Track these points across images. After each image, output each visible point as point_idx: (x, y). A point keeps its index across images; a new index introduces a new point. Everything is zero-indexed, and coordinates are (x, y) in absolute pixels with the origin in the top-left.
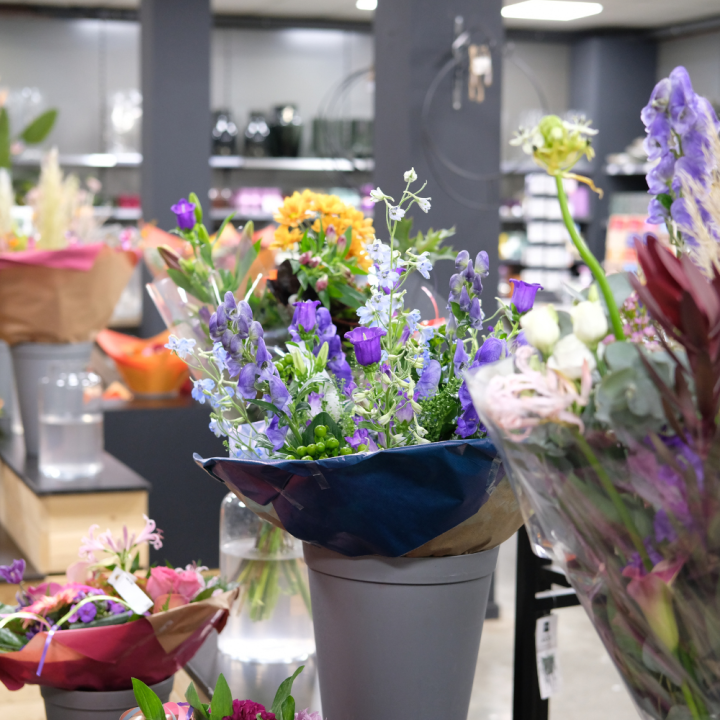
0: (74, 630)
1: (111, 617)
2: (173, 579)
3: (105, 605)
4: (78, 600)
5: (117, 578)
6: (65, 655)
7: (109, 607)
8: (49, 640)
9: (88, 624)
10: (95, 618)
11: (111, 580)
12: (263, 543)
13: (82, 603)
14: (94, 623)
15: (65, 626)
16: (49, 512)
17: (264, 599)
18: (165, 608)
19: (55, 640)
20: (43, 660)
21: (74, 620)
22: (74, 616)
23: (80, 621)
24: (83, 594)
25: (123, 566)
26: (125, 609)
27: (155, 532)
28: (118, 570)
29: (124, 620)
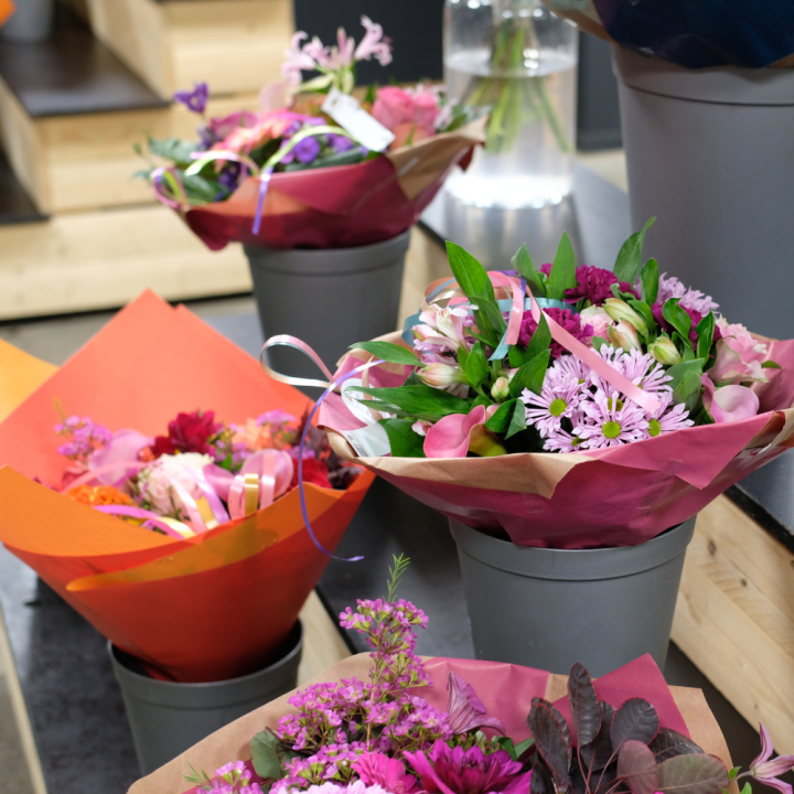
0: (292, 174)
1: (338, 153)
2: (408, 103)
3: (324, 139)
4: (290, 133)
5: (335, 102)
6: (283, 206)
7: (331, 141)
8: (263, 188)
9: (308, 165)
10: (318, 157)
11: (327, 106)
12: (500, 54)
13: (297, 138)
14: (317, 162)
15: (278, 168)
16: (171, 22)
17: (504, 124)
18: (409, 142)
19: (272, 186)
20: (258, 213)
21: (290, 159)
22: (288, 155)
23: (296, 161)
24: (296, 125)
25: (341, 87)
26: (353, 145)
27: (381, 41)
28: (334, 93)
29: (358, 159)
